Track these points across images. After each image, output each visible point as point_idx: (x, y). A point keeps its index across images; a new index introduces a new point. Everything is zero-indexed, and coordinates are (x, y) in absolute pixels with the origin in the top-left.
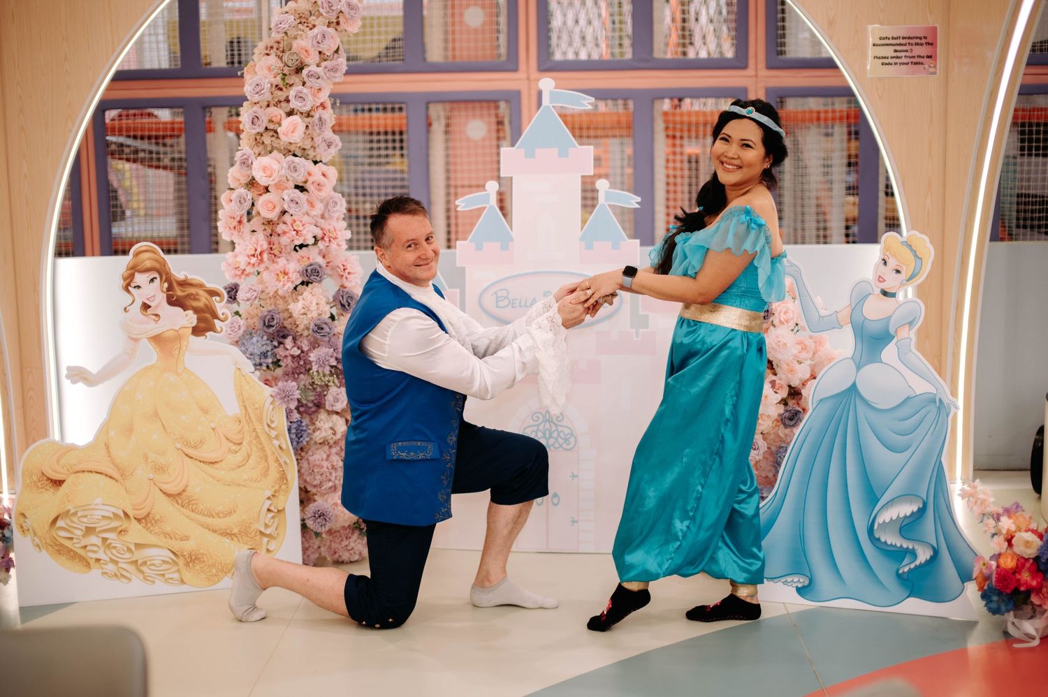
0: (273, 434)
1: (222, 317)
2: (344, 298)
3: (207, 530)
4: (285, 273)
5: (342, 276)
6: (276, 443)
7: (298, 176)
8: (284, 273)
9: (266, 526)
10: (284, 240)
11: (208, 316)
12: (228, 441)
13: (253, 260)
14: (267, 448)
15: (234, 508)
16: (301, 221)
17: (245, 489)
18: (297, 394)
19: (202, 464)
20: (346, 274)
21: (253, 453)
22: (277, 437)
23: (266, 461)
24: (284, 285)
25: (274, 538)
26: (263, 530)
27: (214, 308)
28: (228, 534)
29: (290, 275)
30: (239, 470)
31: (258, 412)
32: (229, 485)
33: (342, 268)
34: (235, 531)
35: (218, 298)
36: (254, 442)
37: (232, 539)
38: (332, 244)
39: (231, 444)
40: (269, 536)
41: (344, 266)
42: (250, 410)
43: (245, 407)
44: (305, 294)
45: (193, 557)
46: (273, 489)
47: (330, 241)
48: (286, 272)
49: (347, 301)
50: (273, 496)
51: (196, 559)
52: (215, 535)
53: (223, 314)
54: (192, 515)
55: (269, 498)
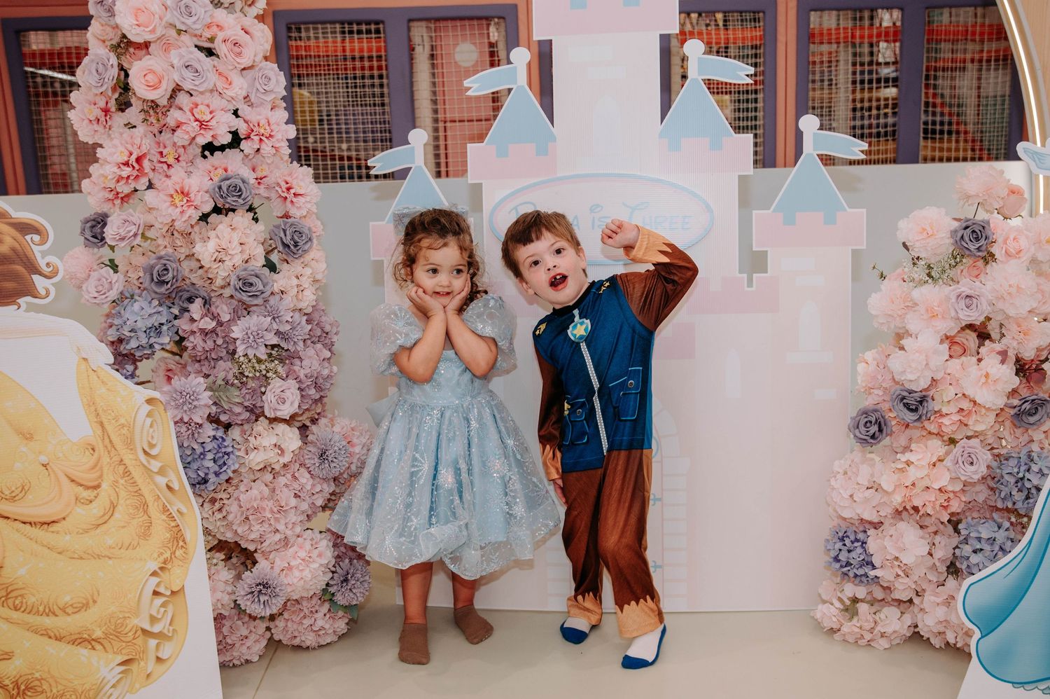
0: (155, 465)
1: (46, 270)
2: (288, 233)
3: (46, 639)
4: (184, 194)
5: (286, 198)
6: (162, 481)
7: (194, 23)
8: (182, 193)
9: (153, 620)
10: (181, 137)
11: (19, 268)
12: (73, 485)
13: (126, 171)
14: (145, 491)
15: (92, 596)
16: (208, 106)
17: (110, 562)
18: (205, 398)
19: (28, 526)
20: (290, 197)
21: (121, 502)
22: (162, 472)
23: (146, 512)
24: (182, 212)
25: (168, 638)
26: (147, 627)
27: (29, 254)
28: (85, 640)
29: (192, 195)
30: (98, 531)
31: (125, 431)
32: (81, 558)
33: (284, 186)
34: (98, 633)
35: (36, 238)
36: (122, 481)
37: (93, 648)
38: (263, 146)
39: (81, 488)
40: (159, 636)
41: (287, 183)
42: (109, 428)
43: (102, 424)
44: (220, 227)
45: (23, 687)
46: (162, 559)
47: (261, 140)
48: (186, 191)
49: (292, 239)
50: (161, 568)
51: (27, 688)
52: (62, 645)
53: (48, 265)
54: (15, 615)
55: (154, 574)
